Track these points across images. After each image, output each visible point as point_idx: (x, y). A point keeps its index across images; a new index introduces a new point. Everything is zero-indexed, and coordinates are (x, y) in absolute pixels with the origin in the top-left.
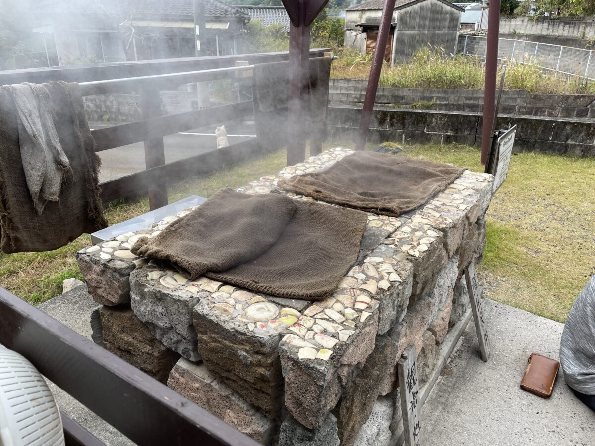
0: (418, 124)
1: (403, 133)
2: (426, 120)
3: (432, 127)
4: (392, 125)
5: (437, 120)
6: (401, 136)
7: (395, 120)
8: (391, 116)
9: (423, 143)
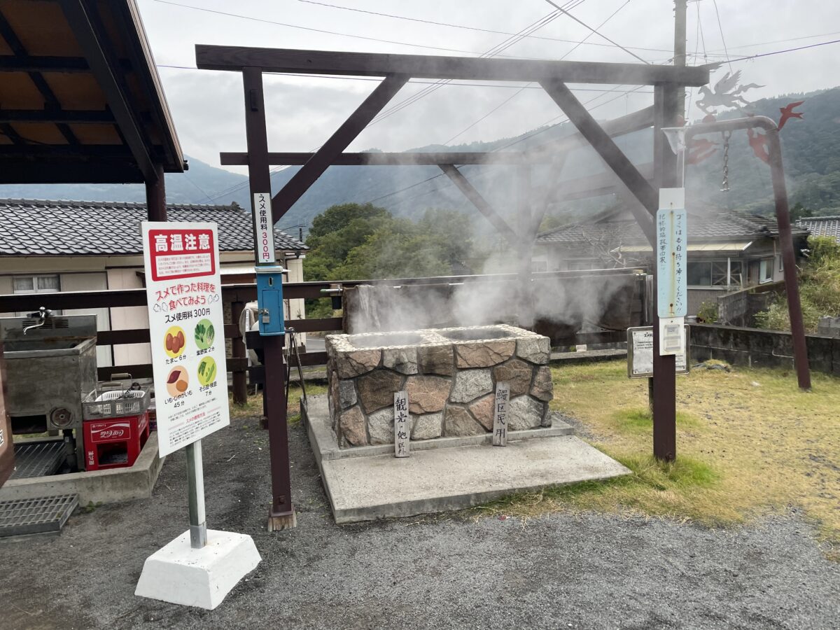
0: (764, 345)
1: (749, 354)
2: (772, 342)
3: (780, 350)
4: (736, 345)
5: (784, 341)
6: (746, 357)
7: (738, 340)
8: (734, 335)
9: (772, 367)
